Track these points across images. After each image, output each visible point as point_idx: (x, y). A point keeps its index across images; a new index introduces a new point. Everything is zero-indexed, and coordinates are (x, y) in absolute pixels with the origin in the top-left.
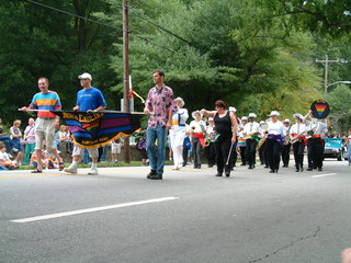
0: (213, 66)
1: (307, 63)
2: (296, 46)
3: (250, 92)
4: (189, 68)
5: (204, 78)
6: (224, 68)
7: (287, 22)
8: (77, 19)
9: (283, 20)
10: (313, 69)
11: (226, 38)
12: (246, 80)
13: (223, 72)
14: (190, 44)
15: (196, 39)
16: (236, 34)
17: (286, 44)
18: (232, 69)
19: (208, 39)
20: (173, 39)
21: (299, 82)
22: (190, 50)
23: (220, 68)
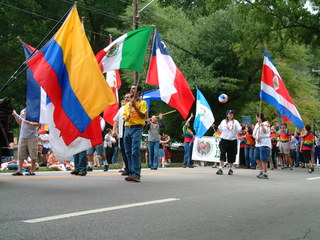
0: (215, 76)
1: (305, 73)
2: (292, 58)
3: (250, 100)
4: (194, 79)
5: (207, 88)
6: (226, 78)
7: (283, 35)
8: (93, 34)
9: (280, 34)
10: (310, 78)
11: (227, 51)
12: (247, 89)
13: (225, 81)
14: (195, 57)
15: (201, 52)
16: (237, 47)
17: (284, 56)
18: (232, 79)
19: (211, 52)
20: (179, 52)
21: (296, 90)
22: (195, 62)
23: (222, 78)
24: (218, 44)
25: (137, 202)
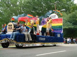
24: (73, 19)
25: (58, 51)
